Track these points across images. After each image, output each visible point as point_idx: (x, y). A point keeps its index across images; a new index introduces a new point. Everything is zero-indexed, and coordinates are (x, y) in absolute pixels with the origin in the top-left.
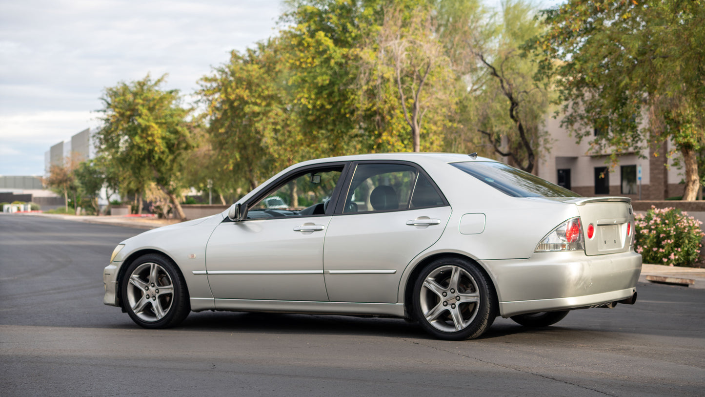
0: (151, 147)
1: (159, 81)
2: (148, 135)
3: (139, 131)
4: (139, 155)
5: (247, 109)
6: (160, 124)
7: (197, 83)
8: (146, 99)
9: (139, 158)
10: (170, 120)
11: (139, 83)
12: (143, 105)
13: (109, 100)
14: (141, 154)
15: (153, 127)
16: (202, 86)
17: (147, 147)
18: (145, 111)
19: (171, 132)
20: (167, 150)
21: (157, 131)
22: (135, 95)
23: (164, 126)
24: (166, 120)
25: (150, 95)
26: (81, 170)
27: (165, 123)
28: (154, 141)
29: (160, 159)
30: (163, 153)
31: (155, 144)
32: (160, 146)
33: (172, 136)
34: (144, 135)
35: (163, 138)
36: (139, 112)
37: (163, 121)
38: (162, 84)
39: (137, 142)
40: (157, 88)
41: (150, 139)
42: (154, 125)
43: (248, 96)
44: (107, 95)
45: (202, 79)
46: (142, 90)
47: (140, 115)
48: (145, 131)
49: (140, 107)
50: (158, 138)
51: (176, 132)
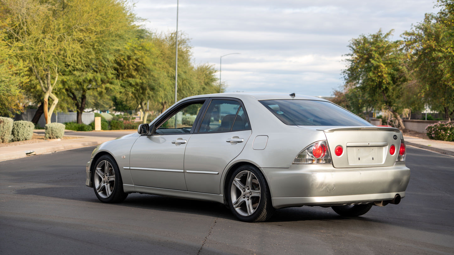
0: (381, 80)
1: (388, 34)
2: (378, 72)
3: (372, 69)
4: (373, 85)
5: (434, 55)
6: (387, 65)
7: (401, 36)
8: (378, 48)
9: (372, 87)
10: (394, 61)
11: (374, 36)
12: (375, 51)
13: (354, 47)
14: (374, 85)
15: (382, 66)
16: (405, 38)
17: (378, 80)
18: (376, 55)
19: (395, 70)
20: (391, 82)
21: (385, 69)
22: (371, 44)
23: (390, 65)
24: (391, 61)
25: (381, 45)
26: (350, 95)
27: (391, 63)
28: (383, 76)
29: (386, 88)
30: (389, 84)
31: (383, 77)
32: (387, 79)
33: (395, 73)
34: (376, 72)
35: (390, 74)
36: (373, 56)
37: (390, 62)
38: (390, 37)
39: (371, 77)
40: (386, 39)
41: (379, 74)
42: (382, 64)
43: (435, 46)
44: (353, 44)
45: (404, 34)
46: (376, 41)
47: (373, 58)
48: (377, 69)
49: (373, 53)
50: (385, 73)
51: (398, 70)
